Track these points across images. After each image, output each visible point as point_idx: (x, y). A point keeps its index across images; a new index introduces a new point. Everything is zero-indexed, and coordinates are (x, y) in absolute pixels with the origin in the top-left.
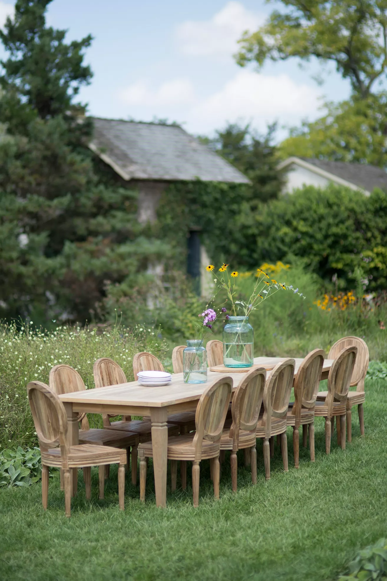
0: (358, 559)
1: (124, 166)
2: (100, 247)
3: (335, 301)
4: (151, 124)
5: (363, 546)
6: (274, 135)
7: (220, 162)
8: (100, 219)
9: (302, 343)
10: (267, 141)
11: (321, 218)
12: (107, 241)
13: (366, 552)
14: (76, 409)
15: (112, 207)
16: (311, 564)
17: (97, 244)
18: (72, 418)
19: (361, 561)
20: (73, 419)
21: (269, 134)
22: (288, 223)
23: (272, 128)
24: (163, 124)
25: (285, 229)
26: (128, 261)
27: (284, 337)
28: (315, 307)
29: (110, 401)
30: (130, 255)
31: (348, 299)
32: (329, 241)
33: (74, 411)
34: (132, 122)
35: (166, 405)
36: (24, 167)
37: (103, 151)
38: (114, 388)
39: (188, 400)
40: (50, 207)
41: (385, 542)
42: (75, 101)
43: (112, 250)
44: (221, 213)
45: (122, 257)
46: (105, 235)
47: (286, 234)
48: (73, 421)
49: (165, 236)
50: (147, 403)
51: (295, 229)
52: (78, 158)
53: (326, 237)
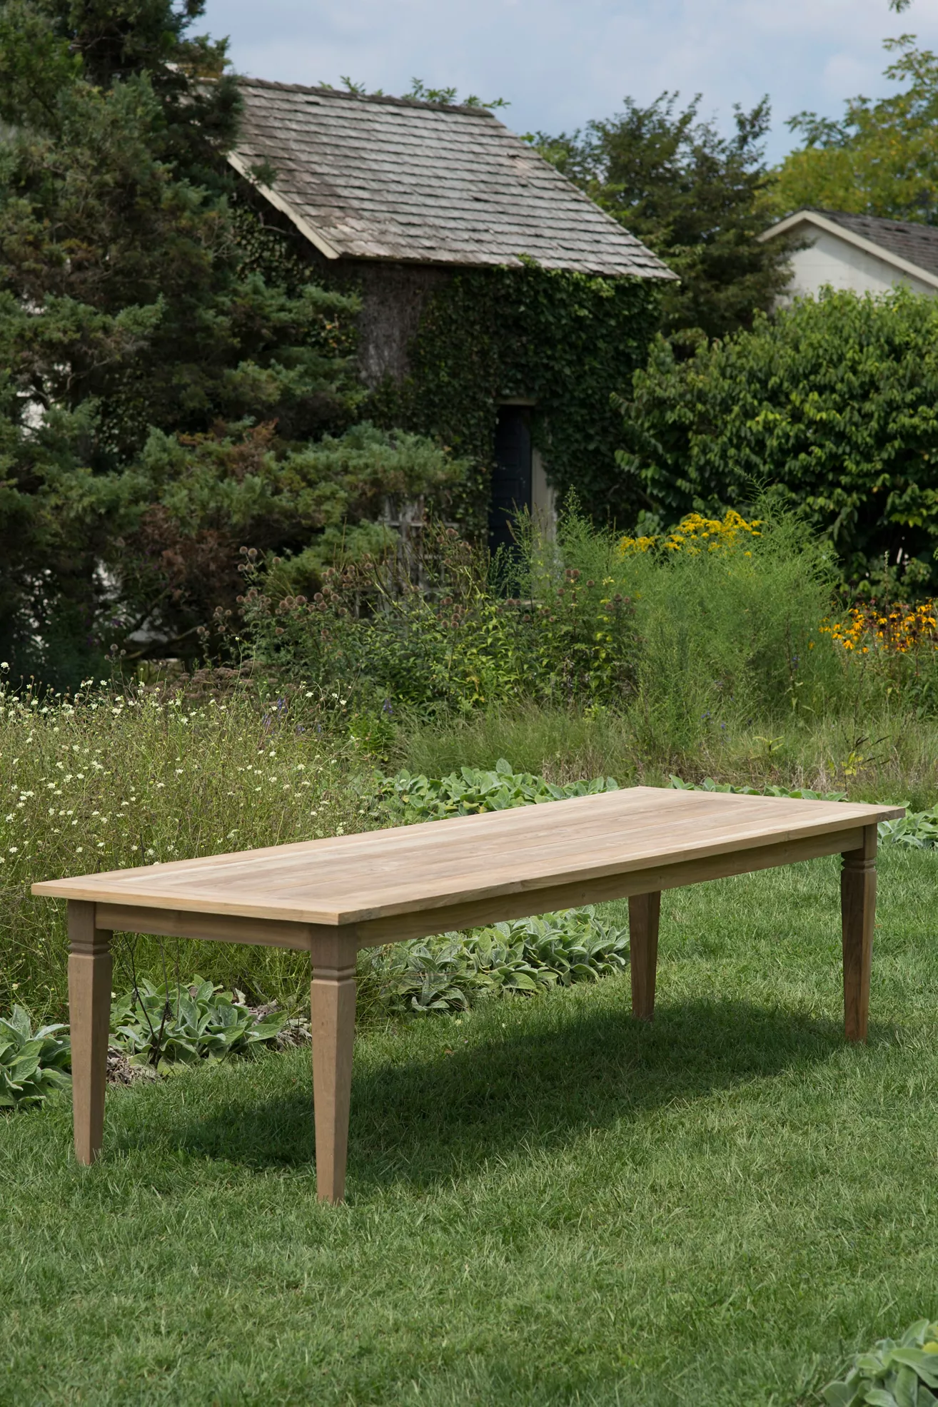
0: (851, 1375)
1: (324, 222)
2: (248, 447)
3: (882, 627)
4: (406, 103)
5: (871, 1337)
6: (754, 145)
7: (595, 216)
8: (250, 368)
9: (779, 743)
10: (735, 159)
11: (871, 386)
12: (265, 430)
13: (876, 1360)
14: (105, 922)
15: (284, 334)
16: (721, 1383)
17: (238, 439)
18: (95, 944)
19: (858, 1379)
20: (97, 947)
21: (743, 140)
22: (776, 398)
23: (751, 125)
24: (441, 105)
25: (768, 414)
26: (325, 488)
27: (733, 725)
28: (826, 641)
29: (199, 903)
30: (328, 473)
31: (918, 621)
32: (889, 451)
33: (99, 927)
34: (353, 95)
35: (352, 920)
36: (39, 215)
37: (266, 176)
38: (218, 863)
39: (417, 908)
40: (106, 330)
41: (930, 1332)
42: (191, 32)
43: (281, 457)
44: (591, 362)
45: (308, 478)
46: (263, 413)
47: (769, 427)
48: (95, 953)
49: (431, 421)
50: (302, 912)
51: (797, 416)
52: (195, 195)
53: (882, 438)
